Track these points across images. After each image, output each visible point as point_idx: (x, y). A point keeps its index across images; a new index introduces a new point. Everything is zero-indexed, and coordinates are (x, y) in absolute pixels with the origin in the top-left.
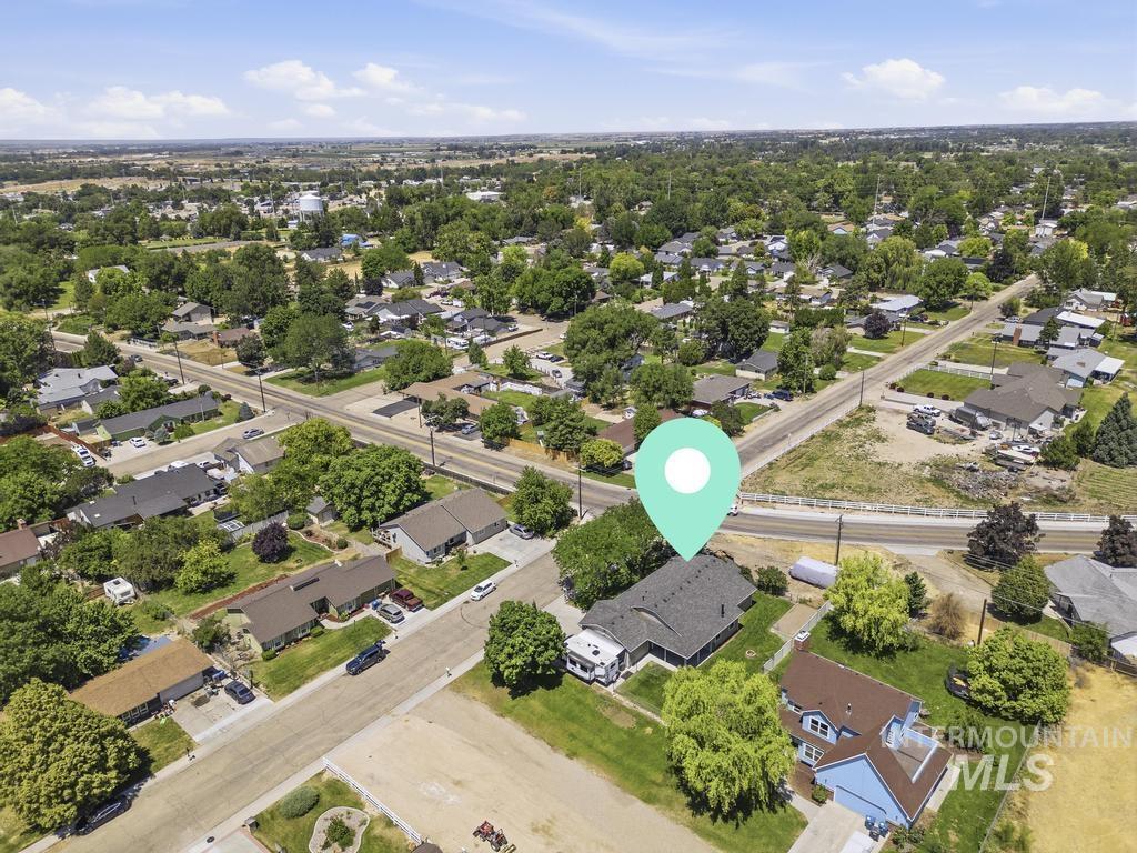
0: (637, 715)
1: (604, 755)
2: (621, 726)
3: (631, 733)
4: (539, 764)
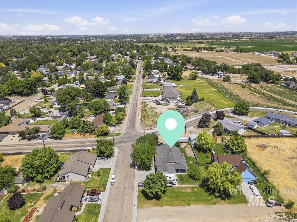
0: (189, 187)
1: (195, 200)
2: (189, 192)
4: (185, 212)
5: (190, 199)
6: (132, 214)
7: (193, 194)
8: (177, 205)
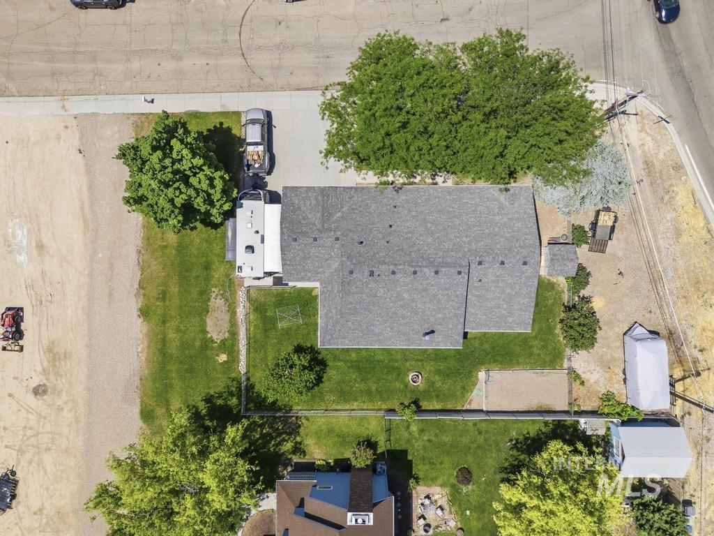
0: (234, 334)
1: (164, 342)
2: (208, 329)
3: (207, 343)
4: (110, 295)
5: (172, 324)
6: (112, 97)
7: (198, 344)
8: (143, 269)
